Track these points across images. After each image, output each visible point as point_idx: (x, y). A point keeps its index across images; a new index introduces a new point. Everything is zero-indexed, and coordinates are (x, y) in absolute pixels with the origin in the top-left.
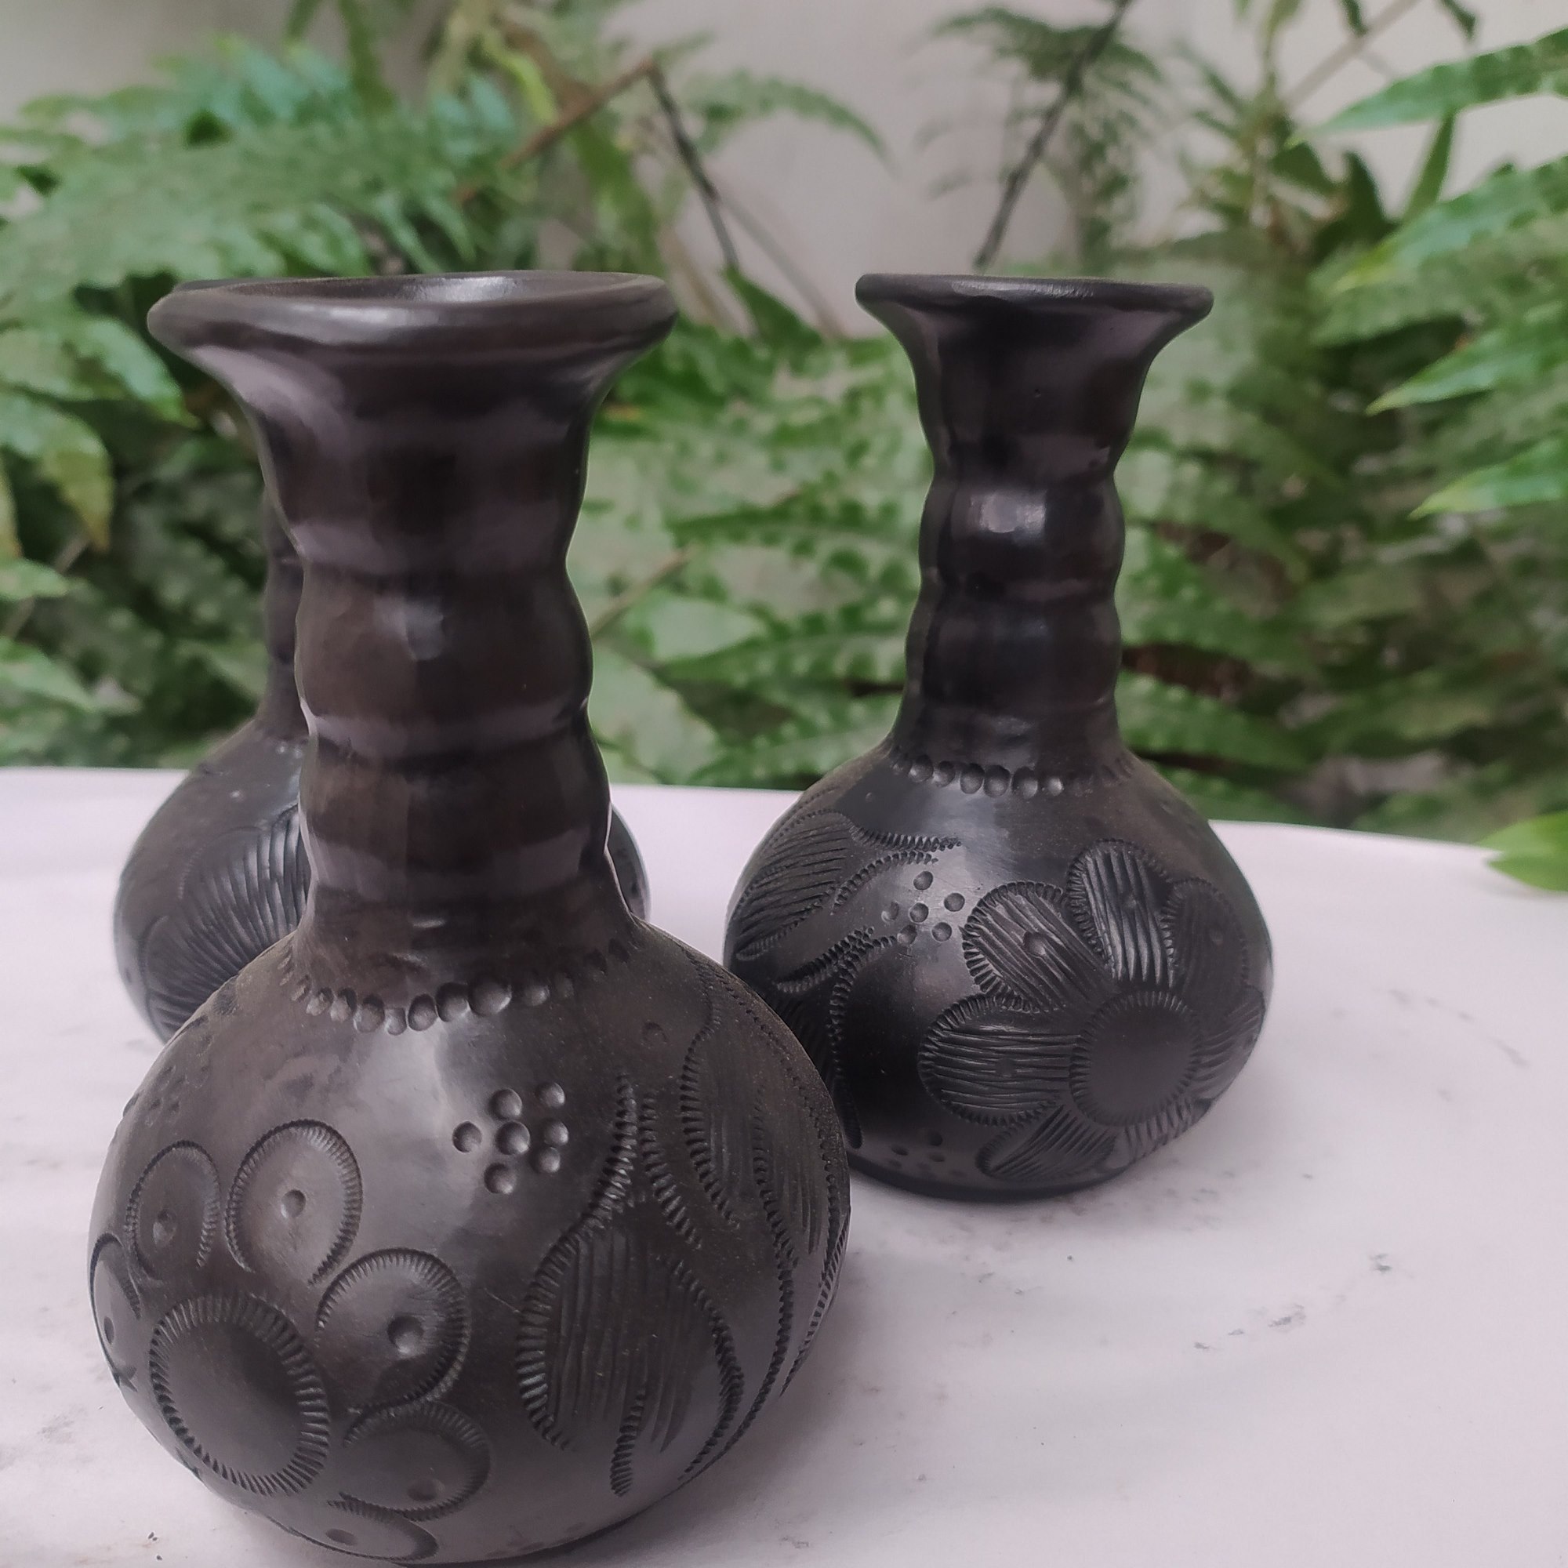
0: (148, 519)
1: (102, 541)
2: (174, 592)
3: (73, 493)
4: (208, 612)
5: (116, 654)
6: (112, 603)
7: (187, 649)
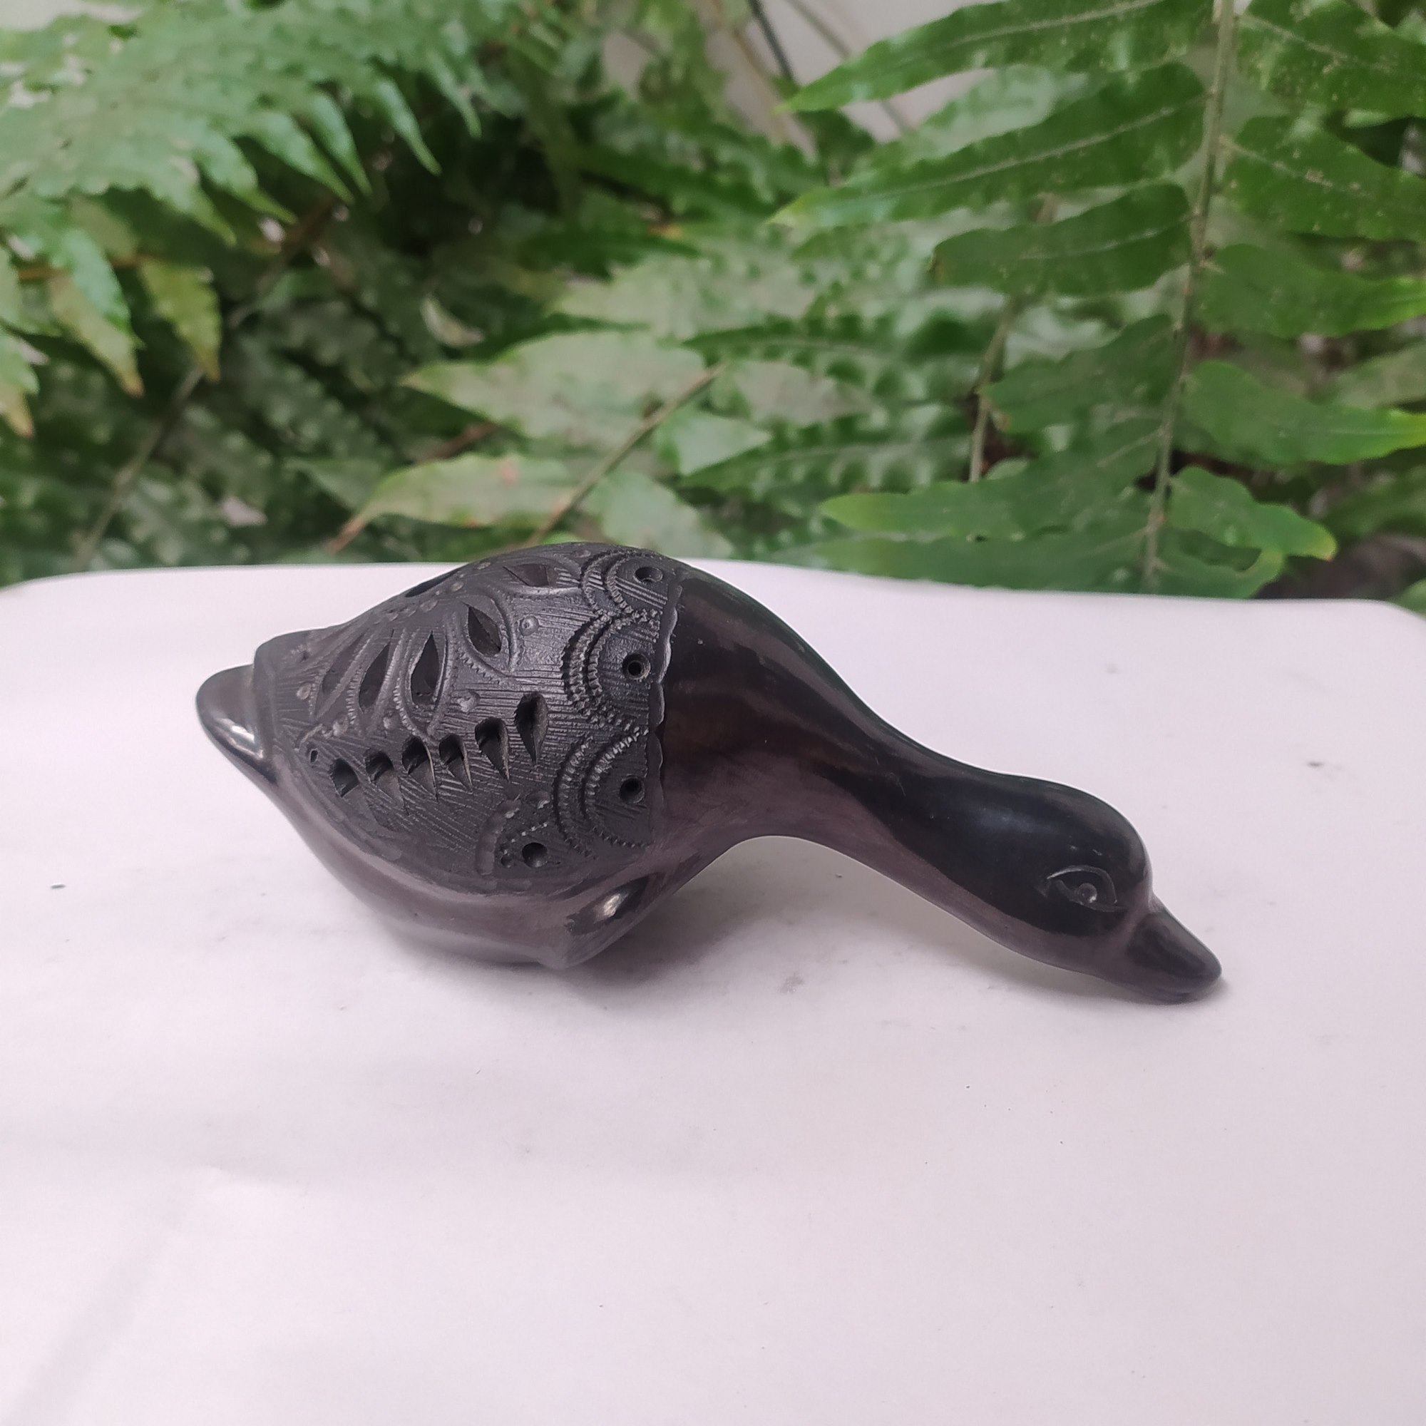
0: (253, 346)
1: (214, 373)
2: (280, 415)
3: (184, 329)
4: (311, 432)
5: (234, 473)
6: (228, 427)
7: (293, 465)
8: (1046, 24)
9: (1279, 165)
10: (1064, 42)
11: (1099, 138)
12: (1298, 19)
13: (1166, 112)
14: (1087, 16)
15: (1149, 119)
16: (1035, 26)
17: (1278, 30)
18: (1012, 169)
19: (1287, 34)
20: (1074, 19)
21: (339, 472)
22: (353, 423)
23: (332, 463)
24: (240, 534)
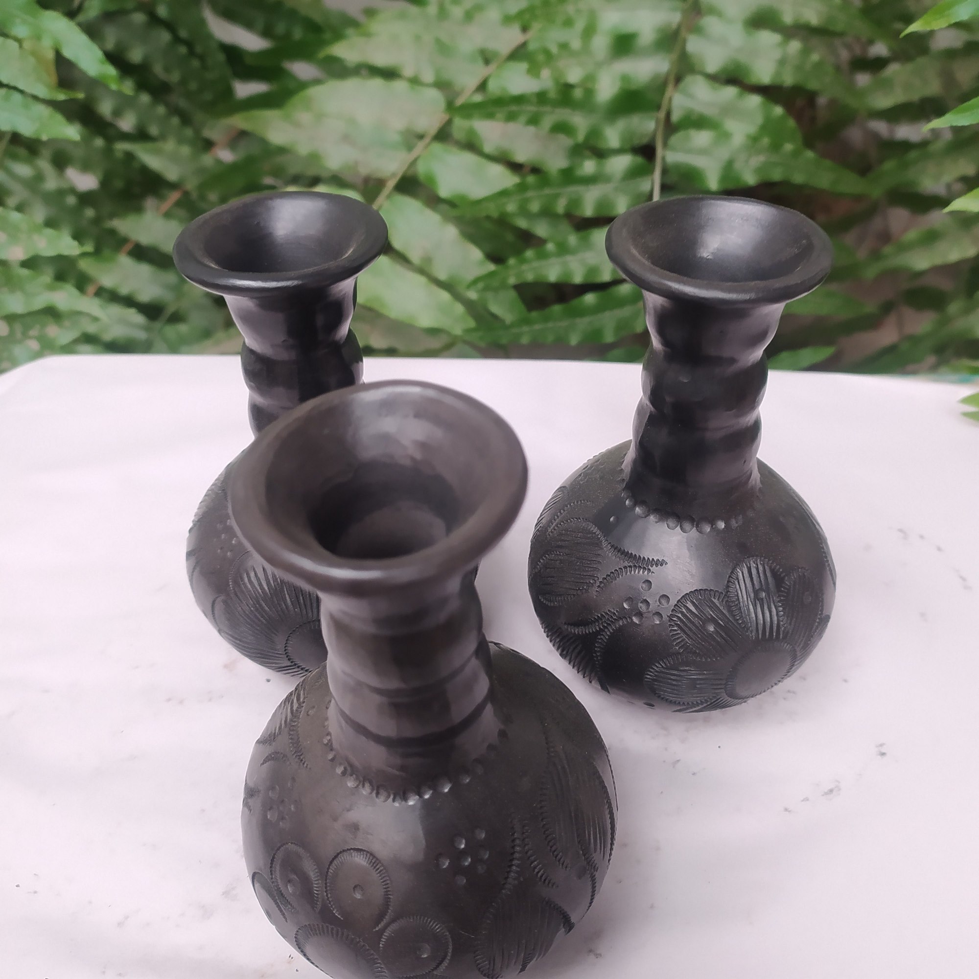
2: (105, 107)
21: (158, 152)
22: (161, 110)
23: (150, 145)
24: (86, 199)
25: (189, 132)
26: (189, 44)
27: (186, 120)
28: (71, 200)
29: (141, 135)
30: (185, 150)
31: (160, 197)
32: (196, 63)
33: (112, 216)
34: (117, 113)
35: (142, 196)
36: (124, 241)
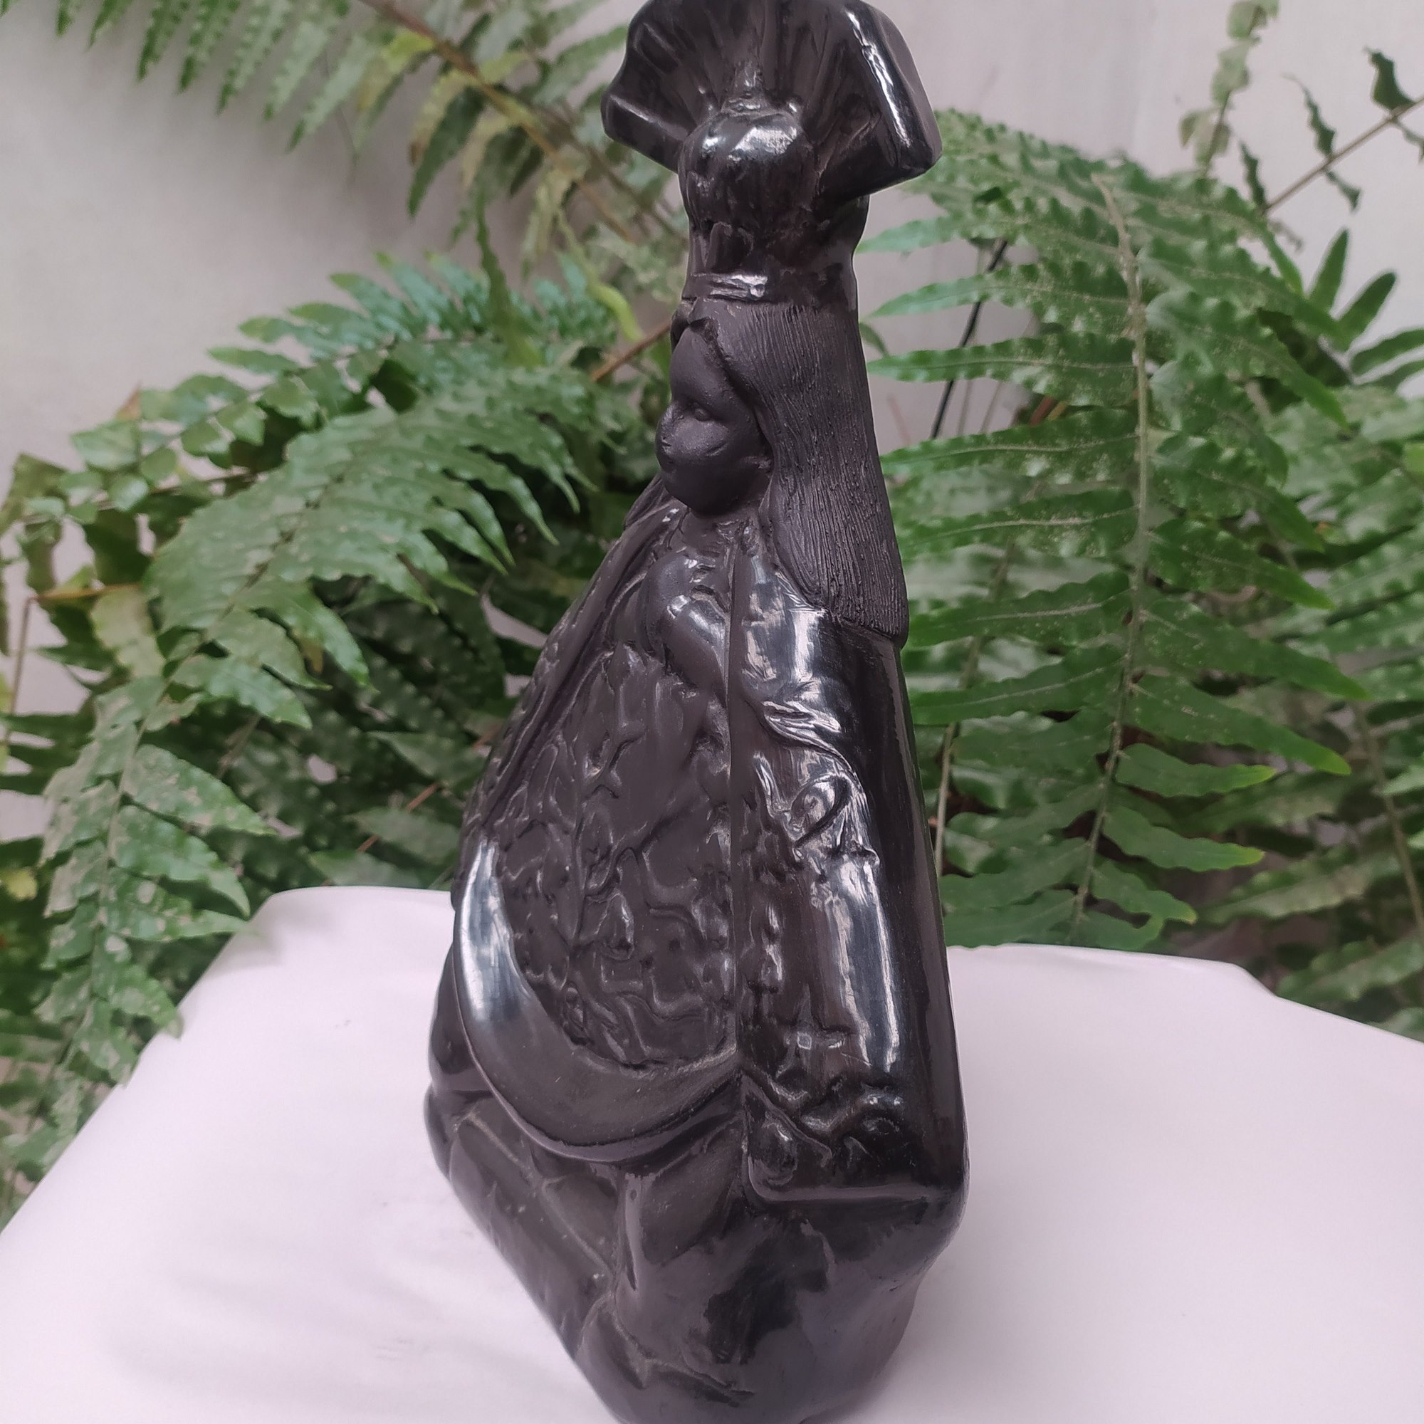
5: (327, 740)
7: (376, 737)
8: (1026, 615)
9: (1166, 702)
10: (1037, 625)
11: (1058, 685)
12: (1180, 619)
13: (1099, 670)
14: (1052, 613)
15: (1088, 675)
16: (1021, 615)
17: (1167, 624)
18: (1005, 699)
19: (1173, 627)
20: (1046, 614)
21: (416, 745)
22: (425, 702)
23: (410, 736)
24: (327, 791)
25: (451, 726)
26: (464, 637)
27: (449, 714)
28: (313, 792)
29: (398, 726)
30: (447, 744)
31: (411, 795)
32: (468, 656)
33: (353, 811)
34: (376, 703)
35: (390, 791)
36: (366, 837)
